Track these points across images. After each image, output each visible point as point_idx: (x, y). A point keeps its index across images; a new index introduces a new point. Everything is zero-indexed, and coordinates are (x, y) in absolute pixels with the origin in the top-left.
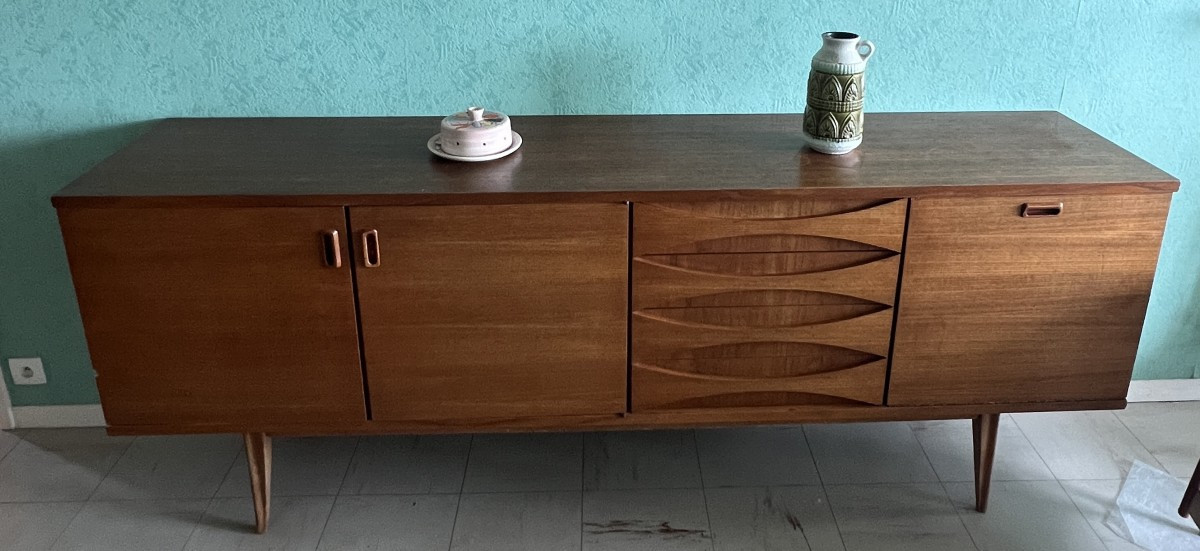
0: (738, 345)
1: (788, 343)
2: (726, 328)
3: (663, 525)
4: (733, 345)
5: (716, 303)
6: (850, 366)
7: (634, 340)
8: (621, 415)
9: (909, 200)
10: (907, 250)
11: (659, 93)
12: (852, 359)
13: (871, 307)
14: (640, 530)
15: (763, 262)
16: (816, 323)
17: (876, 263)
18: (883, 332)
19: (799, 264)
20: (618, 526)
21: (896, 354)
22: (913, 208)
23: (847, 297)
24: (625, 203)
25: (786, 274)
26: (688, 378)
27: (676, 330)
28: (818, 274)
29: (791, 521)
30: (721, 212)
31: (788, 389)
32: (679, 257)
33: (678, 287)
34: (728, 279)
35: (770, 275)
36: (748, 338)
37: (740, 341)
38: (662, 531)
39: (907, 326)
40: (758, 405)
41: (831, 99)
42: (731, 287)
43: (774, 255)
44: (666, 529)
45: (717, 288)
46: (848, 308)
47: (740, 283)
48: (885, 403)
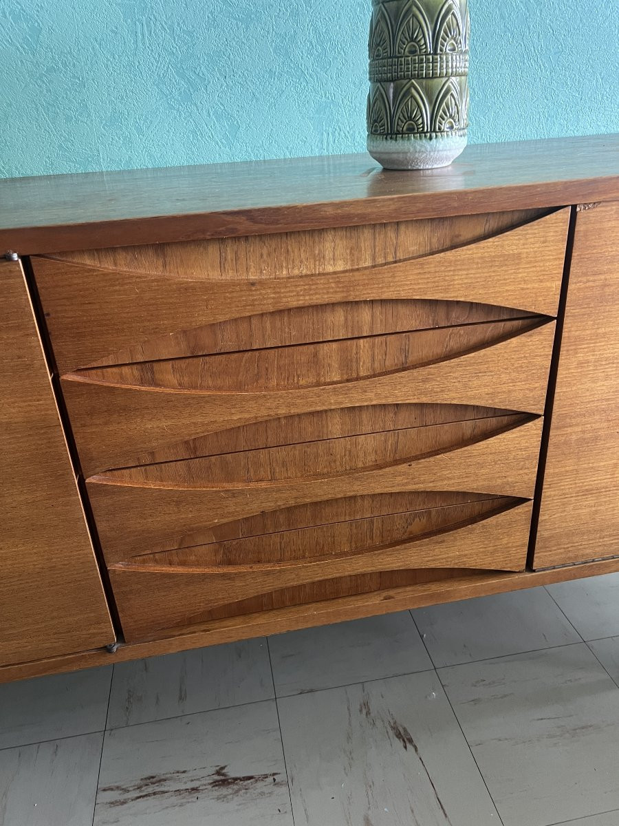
0: (290, 510)
1: (373, 496)
2: (263, 485)
3: (218, 773)
4: (281, 510)
5: (242, 445)
6: (474, 520)
7: (101, 527)
8: (107, 649)
9: (574, 207)
10: (568, 309)
11: (140, 131)
12: (477, 507)
13: (505, 420)
14: (184, 787)
15: (315, 361)
16: (417, 458)
17: (514, 341)
18: (528, 458)
19: (378, 357)
20: (151, 785)
21: (546, 492)
22: (579, 228)
23: (466, 406)
24: (9, 259)
25: (358, 379)
26: (212, 575)
27: (178, 501)
28: (415, 372)
29: (399, 735)
30: (222, 266)
31: (380, 568)
32: (156, 366)
33: (165, 423)
34: (255, 398)
35: (329, 384)
36: (305, 496)
37: (292, 503)
38: (216, 784)
39: (565, 443)
40: (335, 596)
41: (413, 52)
42: (264, 412)
43: (334, 345)
44: (223, 780)
45: (237, 417)
46: (468, 427)
47: (278, 404)
48: (529, 567)
